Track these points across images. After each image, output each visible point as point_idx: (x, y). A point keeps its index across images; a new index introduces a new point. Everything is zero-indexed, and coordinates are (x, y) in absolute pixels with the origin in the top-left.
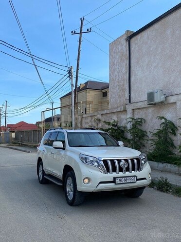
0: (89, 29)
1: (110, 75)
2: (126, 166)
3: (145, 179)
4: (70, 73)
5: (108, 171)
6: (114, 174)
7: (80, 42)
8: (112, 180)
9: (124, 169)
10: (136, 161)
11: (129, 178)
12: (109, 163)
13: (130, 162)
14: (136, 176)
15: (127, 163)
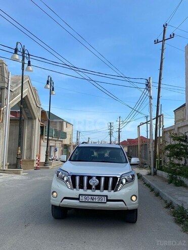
2: (96, 184)
3: (122, 201)
5: (74, 187)
6: (81, 191)
7: (163, 50)
9: (94, 187)
10: (111, 179)
11: (97, 197)
12: (78, 179)
13: (103, 179)
14: (107, 196)
15: (97, 180)
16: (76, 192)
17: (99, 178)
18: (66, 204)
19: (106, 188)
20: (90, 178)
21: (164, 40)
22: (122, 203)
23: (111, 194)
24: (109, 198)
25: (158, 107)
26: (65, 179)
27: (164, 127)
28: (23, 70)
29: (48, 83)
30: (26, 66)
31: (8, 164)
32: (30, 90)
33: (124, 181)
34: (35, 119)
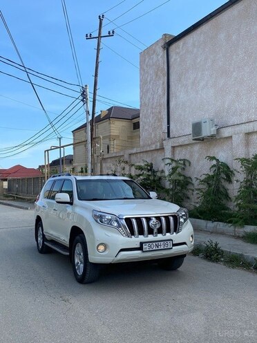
0: (111, 32)
1: (141, 98)
2: (158, 226)
3: (184, 243)
4: (84, 94)
5: (132, 233)
6: (142, 238)
7: (98, 50)
8: (138, 246)
9: (155, 231)
10: (171, 219)
11: (162, 243)
12: (134, 222)
13: (163, 220)
14: (172, 240)
15: (159, 222)
19: (168, 231)
21: (99, 37)
22: (185, 245)
23: (174, 237)
24: (174, 242)
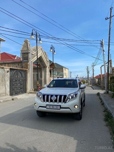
2: (55, 99)
5: (44, 101)
7: (110, 23)
10: (63, 97)
11: (55, 106)
12: (46, 97)
13: (58, 97)
14: (60, 106)
15: (55, 97)
16: (45, 104)
17: (56, 96)
18: (40, 109)
19: (60, 101)
20: (52, 96)
21: (111, 17)
22: (69, 109)
23: (63, 105)
24: (61, 107)
25: (109, 56)
26: (40, 97)
27: (113, 67)
28: (37, 43)
29: (51, 49)
30: (38, 41)
31: (34, 89)
32: (42, 53)
33: (70, 98)
34: (47, 67)
